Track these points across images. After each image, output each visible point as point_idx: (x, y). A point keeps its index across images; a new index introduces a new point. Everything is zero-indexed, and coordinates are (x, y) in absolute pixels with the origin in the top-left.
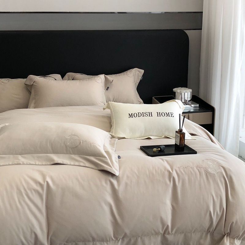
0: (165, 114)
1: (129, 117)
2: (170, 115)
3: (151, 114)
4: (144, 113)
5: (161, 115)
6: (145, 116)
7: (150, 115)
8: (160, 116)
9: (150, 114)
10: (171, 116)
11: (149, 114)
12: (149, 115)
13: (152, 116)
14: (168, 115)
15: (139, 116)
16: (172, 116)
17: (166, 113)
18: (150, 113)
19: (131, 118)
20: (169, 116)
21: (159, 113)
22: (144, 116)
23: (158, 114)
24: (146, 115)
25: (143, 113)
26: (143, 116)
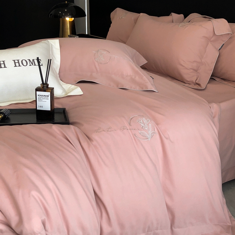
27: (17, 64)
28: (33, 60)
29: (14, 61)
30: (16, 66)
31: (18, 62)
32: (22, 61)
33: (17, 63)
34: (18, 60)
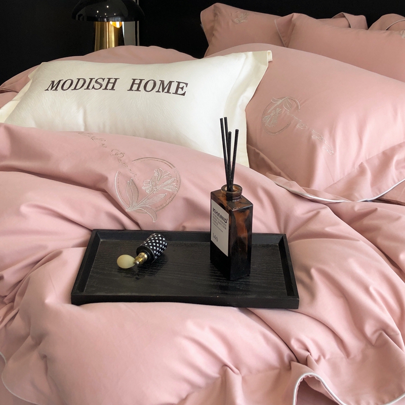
0: (158, 83)
1: (47, 90)
2: (173, 89)
3: (114, 84)
4: (94, 81)
5: (142, 87)
6: (93, 87)
7: (110, 86)
8: (138, 90)
9: (111, 84)
10: (176, 93)
11: (108, 83)
12: (104, 87)
13: (113, 89)
14: (165, 87)
15: (75, 89)
16: (180, 91)
17: (162, 82)
18: (112, 81)
19: (50, 92)
20: (168, 92)
21: (137, 82)
22: (91, 87)
23: (133, 83)
24: (97, 86)
25: (91, 79)
26: (88, 88)
27: (135, 87)
28: (170, 83)
29: (134, 80)
30: (131, 89)
31: (139, 84)
32: (148, 82)
33: (136, 85)
34: (141, 80)
